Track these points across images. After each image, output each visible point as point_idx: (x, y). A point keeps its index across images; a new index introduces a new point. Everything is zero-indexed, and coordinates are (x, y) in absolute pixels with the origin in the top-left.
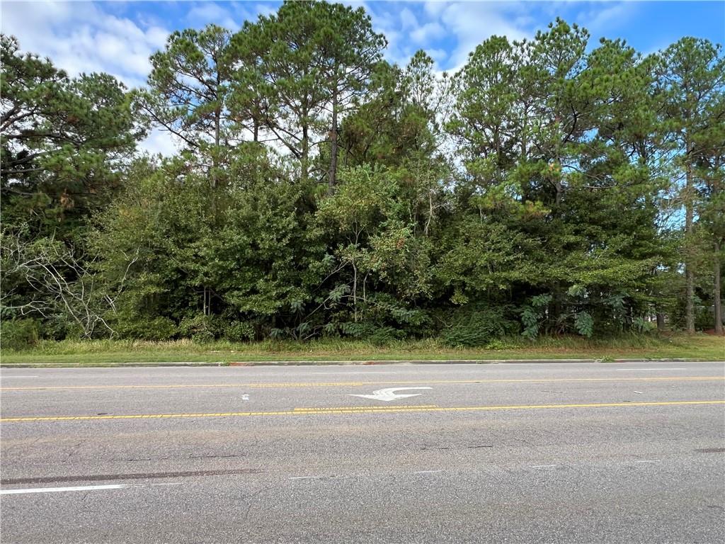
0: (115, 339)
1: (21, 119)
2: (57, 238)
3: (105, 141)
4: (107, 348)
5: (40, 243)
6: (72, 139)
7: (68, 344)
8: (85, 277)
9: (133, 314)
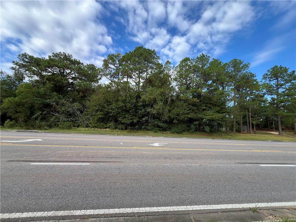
0: (91, 128)
1: (72, 74)
2: (79, 103)
3: (91, 80)
4: (89, 130)
5: (75, 104)
6: (84, 79)
7: (80, 128)
8: (85, 113)
9: (96, 122)
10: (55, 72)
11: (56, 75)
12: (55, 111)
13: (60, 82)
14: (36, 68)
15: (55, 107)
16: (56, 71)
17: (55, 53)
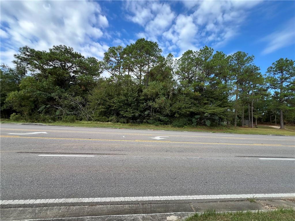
0: (93, 121)
1: (73, 68)
2: (81, 96)
3: (93, 73)
4: (91, 123)
5: (77, 97)
6: (85, 73)
7: (83, 122)
8: (87, 106)
9: (98, 115)
10: (56, 66)
11: (58, 68)
12: (58, 105)
13: (61, 76)
14: (38, 62)
15: (58, 101)
16: (58, 64)
17: (56, 46)
